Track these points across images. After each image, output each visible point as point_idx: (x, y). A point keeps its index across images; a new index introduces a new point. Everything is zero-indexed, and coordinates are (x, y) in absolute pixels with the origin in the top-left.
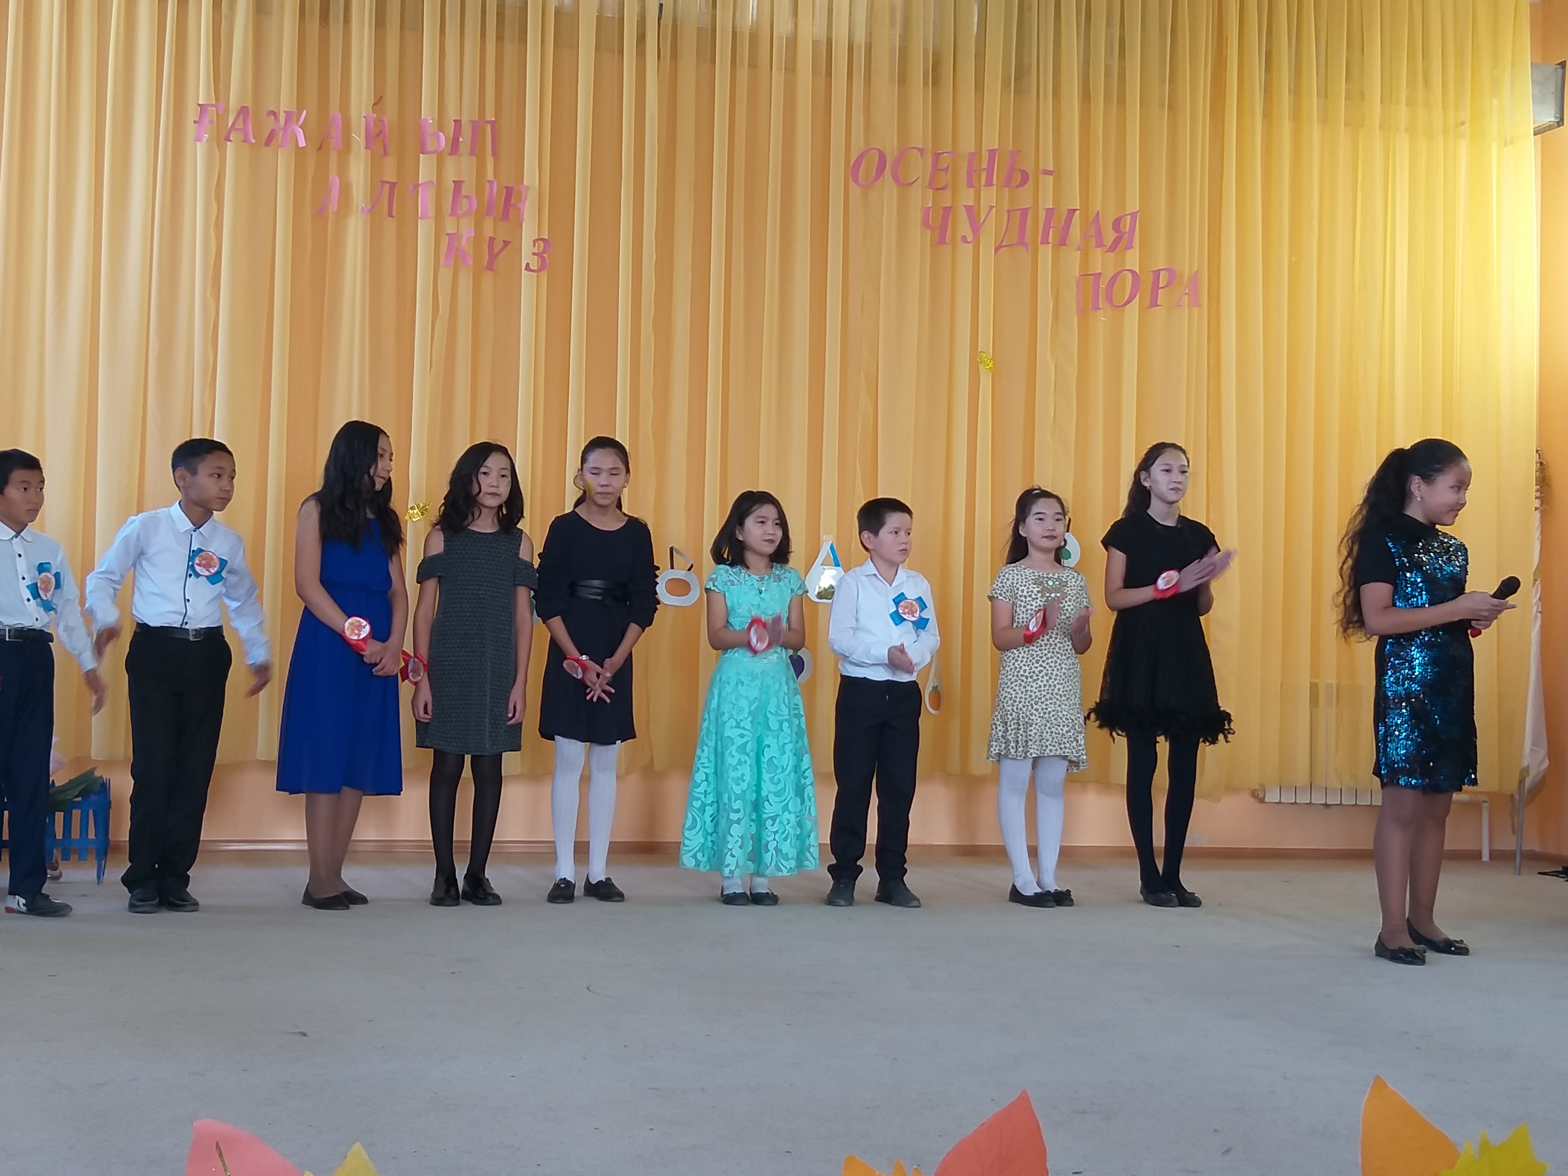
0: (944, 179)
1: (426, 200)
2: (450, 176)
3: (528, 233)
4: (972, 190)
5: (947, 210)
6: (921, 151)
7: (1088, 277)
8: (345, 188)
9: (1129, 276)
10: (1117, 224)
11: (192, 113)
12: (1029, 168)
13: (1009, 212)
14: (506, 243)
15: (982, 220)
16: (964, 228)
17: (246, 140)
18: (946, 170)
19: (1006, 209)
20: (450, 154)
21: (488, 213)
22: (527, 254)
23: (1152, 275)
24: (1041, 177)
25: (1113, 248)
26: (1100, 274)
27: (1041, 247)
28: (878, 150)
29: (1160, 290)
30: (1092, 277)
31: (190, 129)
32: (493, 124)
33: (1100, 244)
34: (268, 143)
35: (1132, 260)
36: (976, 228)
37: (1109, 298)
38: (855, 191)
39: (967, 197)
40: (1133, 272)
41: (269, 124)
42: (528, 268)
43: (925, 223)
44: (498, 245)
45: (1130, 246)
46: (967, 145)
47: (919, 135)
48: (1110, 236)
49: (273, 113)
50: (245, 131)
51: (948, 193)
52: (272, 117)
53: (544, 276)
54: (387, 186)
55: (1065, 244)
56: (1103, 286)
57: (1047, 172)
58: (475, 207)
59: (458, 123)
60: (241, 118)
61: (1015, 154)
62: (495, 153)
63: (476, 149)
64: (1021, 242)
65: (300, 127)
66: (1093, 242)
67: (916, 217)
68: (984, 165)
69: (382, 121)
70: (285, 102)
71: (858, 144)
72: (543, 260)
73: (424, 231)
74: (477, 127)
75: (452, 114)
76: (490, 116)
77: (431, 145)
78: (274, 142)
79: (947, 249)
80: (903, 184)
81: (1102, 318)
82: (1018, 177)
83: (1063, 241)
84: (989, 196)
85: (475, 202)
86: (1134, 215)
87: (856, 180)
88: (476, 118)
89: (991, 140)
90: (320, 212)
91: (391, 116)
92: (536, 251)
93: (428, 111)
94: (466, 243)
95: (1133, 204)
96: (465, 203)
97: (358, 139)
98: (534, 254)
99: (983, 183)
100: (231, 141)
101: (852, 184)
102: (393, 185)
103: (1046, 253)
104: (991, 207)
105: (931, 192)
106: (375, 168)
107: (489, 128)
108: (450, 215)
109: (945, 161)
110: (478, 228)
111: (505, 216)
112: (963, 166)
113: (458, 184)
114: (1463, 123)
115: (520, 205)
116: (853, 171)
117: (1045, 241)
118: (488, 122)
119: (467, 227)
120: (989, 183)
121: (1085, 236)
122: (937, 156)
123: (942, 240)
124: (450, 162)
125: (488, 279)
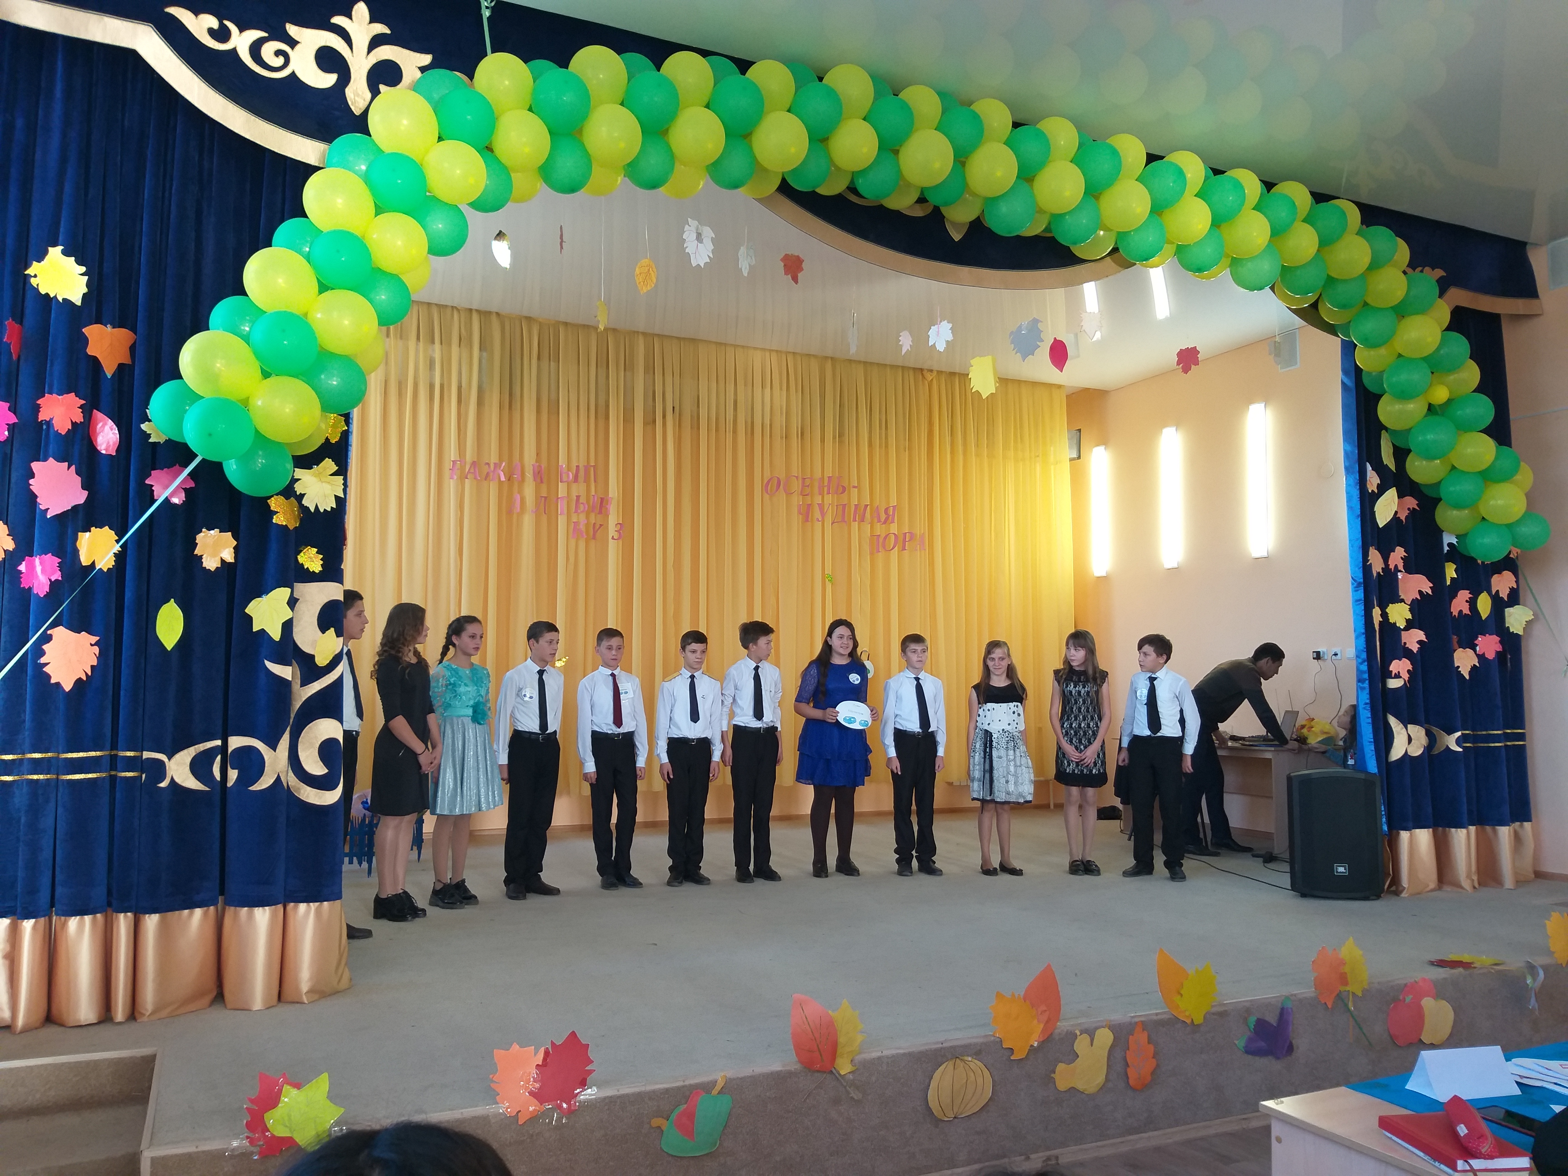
0: (807, 490)
1: (562, 506)
2: (574, 494)
3: (612, 520)
4: (821, 496)
5: (809, 506)
6: (797, 477)
7: (875, 538)
8: (523, 500)
10: (886, 510)
11: (448, 465)
12: (846, 484)
13: (837, 506)
14: (601, 525)
15: (825, 511)
16: (817, 514)
17: (475, 478)
18: (808, 486)
19: (836, 504)
20: (574, 482)
21: (593, 511)
22: (612, 531)
23: (902, 535)
24: (852, 489)
25: (885, 522)
26: (879, 535)
27: (853, 523)
28: (778, 478)
29: (907, 543)
31: (447, 473)
32: (594, 466)
33: (879, 521)
34: (486, 479)
35: (894, 528)
36: (823, 514)
37: (884, 547)
38: (766, 497)
39: (818, 499)
40: (894, 534)
41: (485, 469)
42: (613, 538)
43: (800, 513)
44: (597, 527)
45: (893, 522)
46: (818, 474)
47: (795, 470)
48: (883, 517)
49: (488, 464)
50: (474, 473)
51: (809, 498)
52: (487, 466)
53: (620, 542)
54: (543, 499)
55: (863, 521)
56: (881, 540)
57: (854, 487)
58: (586, 509)
59: (578, 467)
60: (473, 467)
61: (840, 478)
62: (595, 481)
63: (587, 480)
64: (843, 520)
65: (502, 471)
66: (876, 520)
67: (795, 510)
68: (826, 484)
69: (540, 466)
70: (494, 459)
71: (767, 475)
72: (620, 533)
73: (562, 521)
74: (587, 468)
75: (574, 464)
76: (592, 464)
77: (565, 478)
78: (488, 478)
79: (809, 524)
80: (789, 494)
81: (880, 556)
82: (841, 489)
83: (862, 520)
84: (828, 499)
85: (587, 506)
86: (894, 507)
87: (767, 492)
88: (586, 464)
89: (828, 473)
90: (510, 512)
91: (544, 465)
93: (562, 461)
94: (582, 527)
95: (893, 502)
96: (581, 507)
97: (529, 475)
98: (616, 531)
99: (825, 492)
100: (467, 478)
101: (765, 495)
102: (545, 498)
103: (855, 525)
104: (830, 504)
105: (801, 497)
106: (537, 490)
107: (592, 469)
108: (575, 513)
109: (808, 482)
110: (587, 518)
111: (600, 512)
112: (816, 484)
113: (578, 497)
114: (1038, 456)
115: (607, 506)
116: (766, 487)
117: (855, 520)
118: (592, 466)
119: (582, 517)
120: (828, 493)
121: (872, 517)
122: (804, 479)
123: (807, 520)
124: (574, 486)
125: (592, 543)
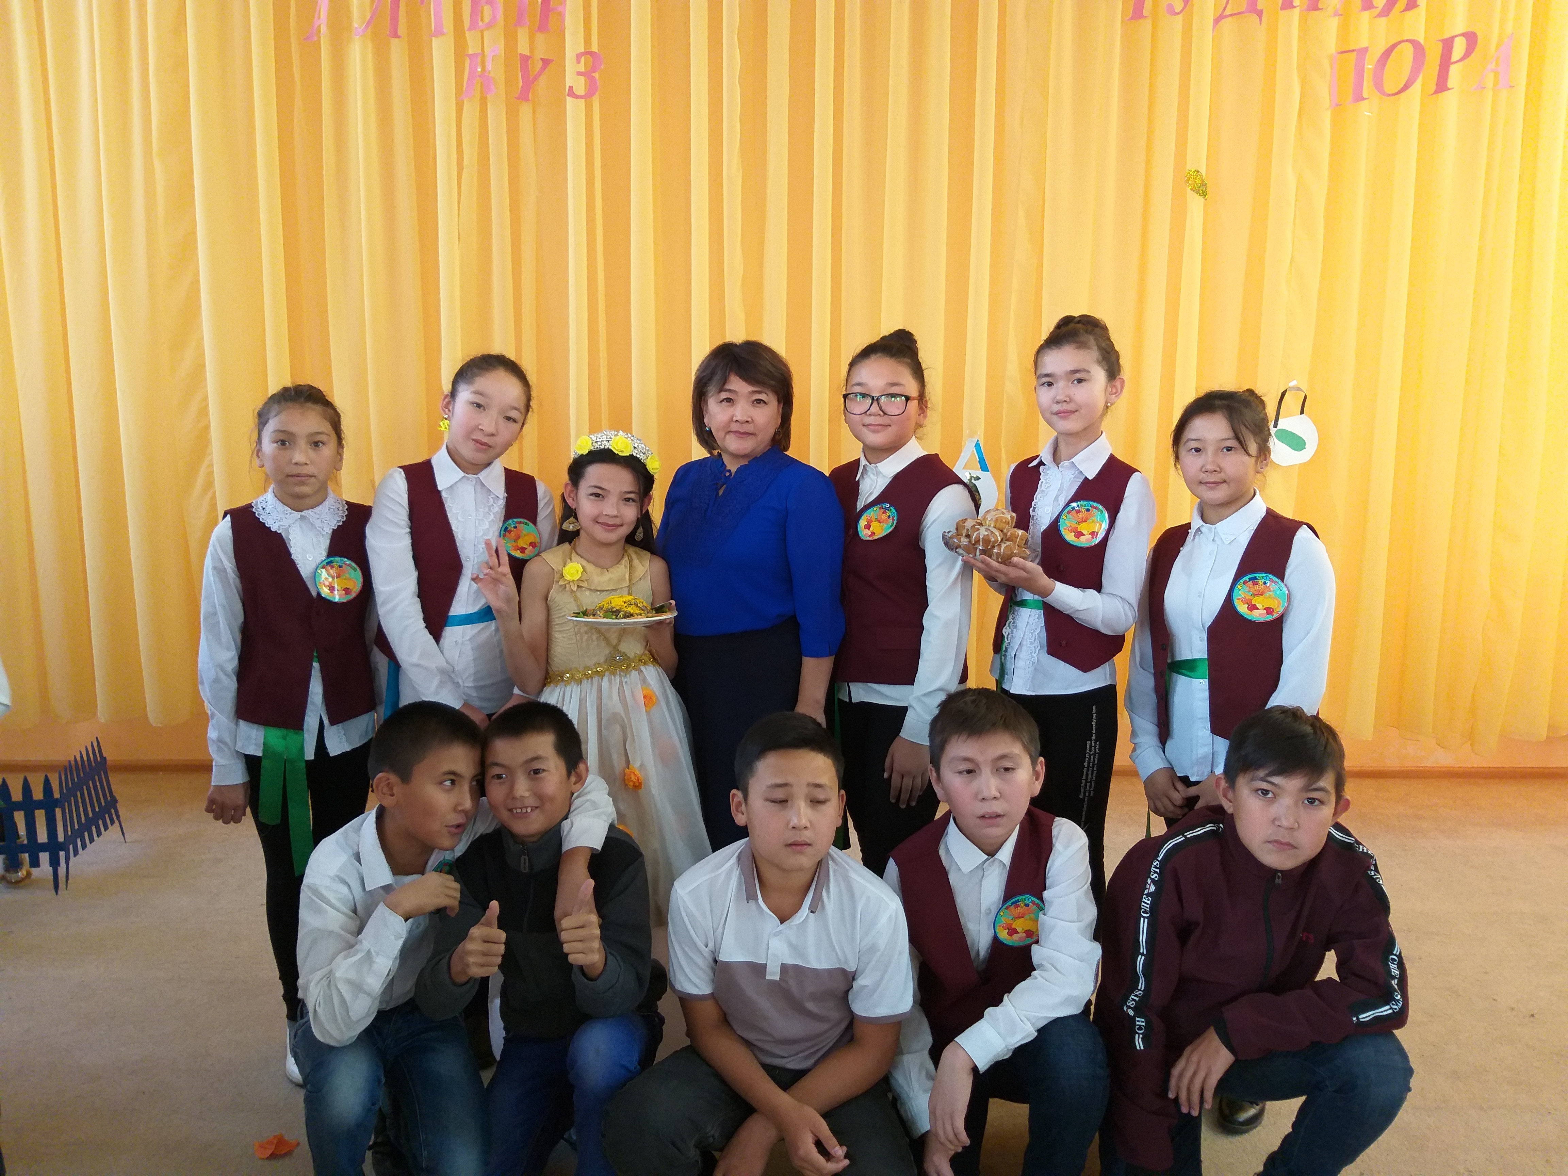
1: (439, 11)
3: (573, 44)
7: (1349, 56)
9: (1408, 49)
14: (546, 62)
21: (519, 22)
22: (573, 74)
23: (1440, 46)
25: (1386, 10)
26: (1366, 49)
27: (1282, 15)
29: (1453, 68)
30: (1353, 55)
33: (1367, 5)
35: (1415, 25)
37: (1378, 84)
40: (1414, 43)
42: (573, 94)
44: (535, 66)
45: (1412, 6)
53: (595, 103)
55: (1317, 8)
56: (1369, 66)
58: (502, 16)
64: (1252, 8)
72: (592, 81)
73: (441, 52)
79: (1145, 26)
81: (1366, 113)
83: (1314, 4)
85: (500, 9)
90: (309, 37)
92: (583, 70)
94: (495, 68)
96: (488, 11)
98: (579, 73)
103: (1290, 24)
108: (473, 28)
110: (509, 43)
111: (543, 26)
115: (560, 9)
117: (1288, 5)
119: (491, 43)
123: (1137, 13)
125: (525, 110)
